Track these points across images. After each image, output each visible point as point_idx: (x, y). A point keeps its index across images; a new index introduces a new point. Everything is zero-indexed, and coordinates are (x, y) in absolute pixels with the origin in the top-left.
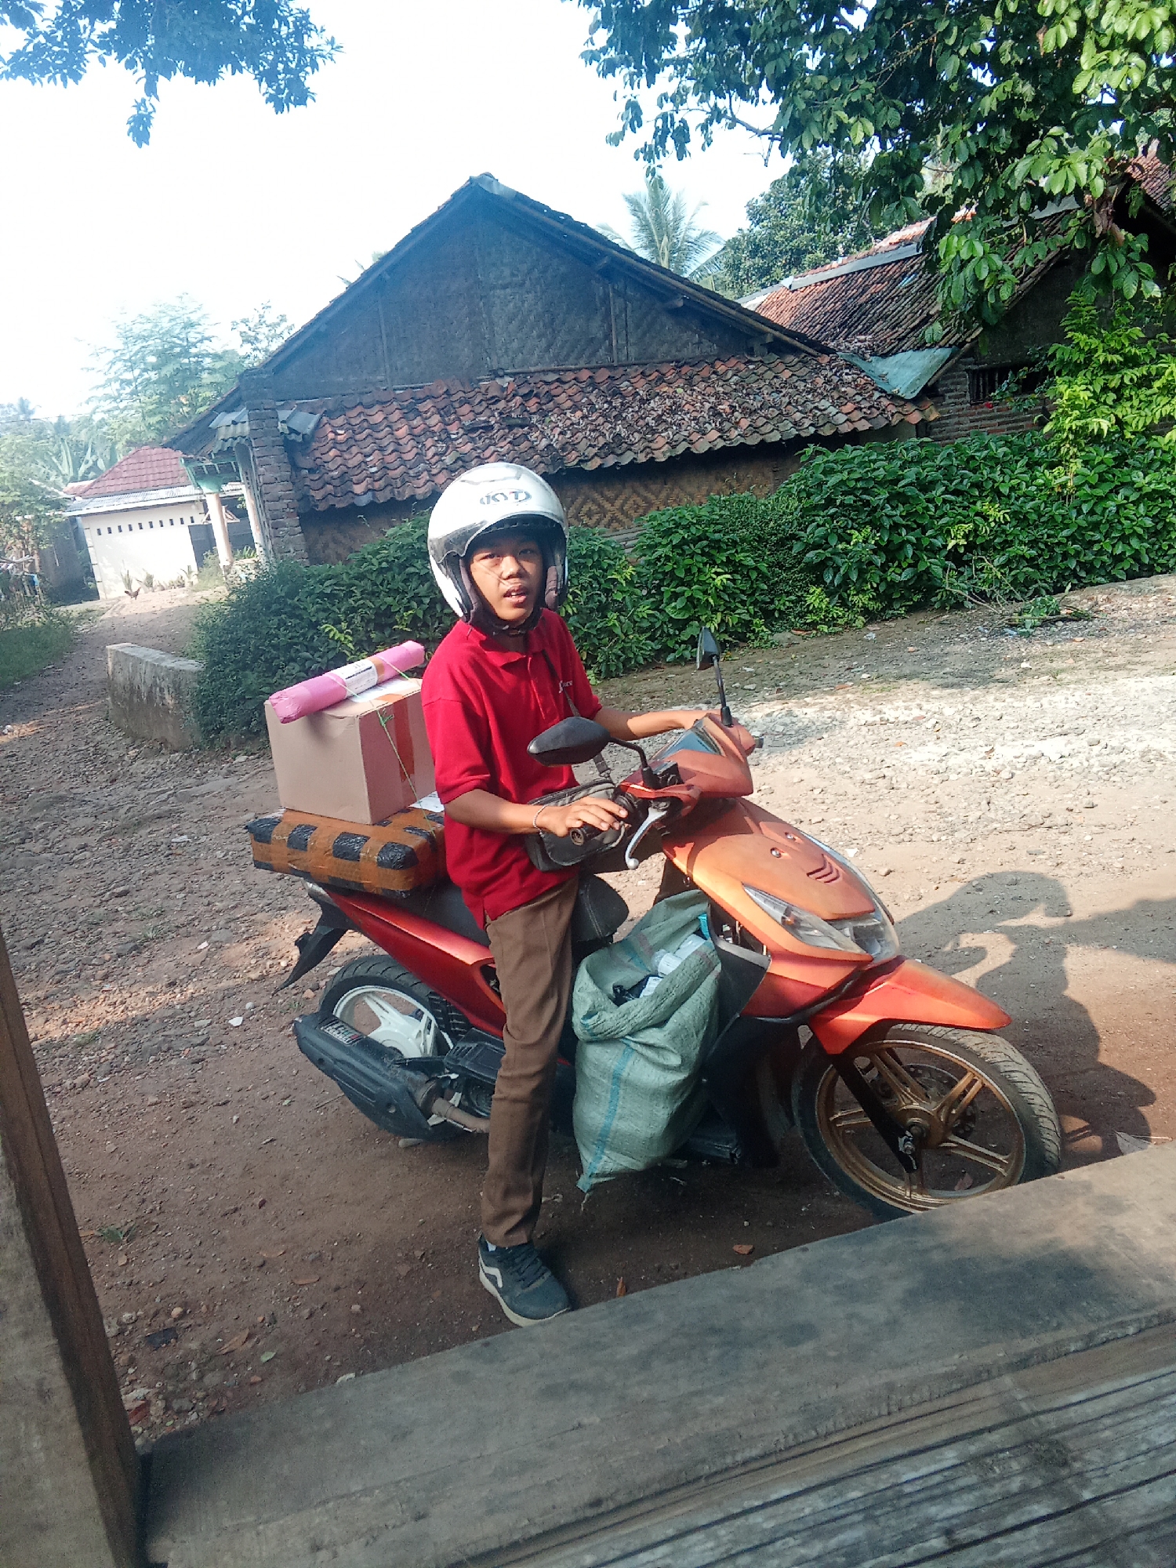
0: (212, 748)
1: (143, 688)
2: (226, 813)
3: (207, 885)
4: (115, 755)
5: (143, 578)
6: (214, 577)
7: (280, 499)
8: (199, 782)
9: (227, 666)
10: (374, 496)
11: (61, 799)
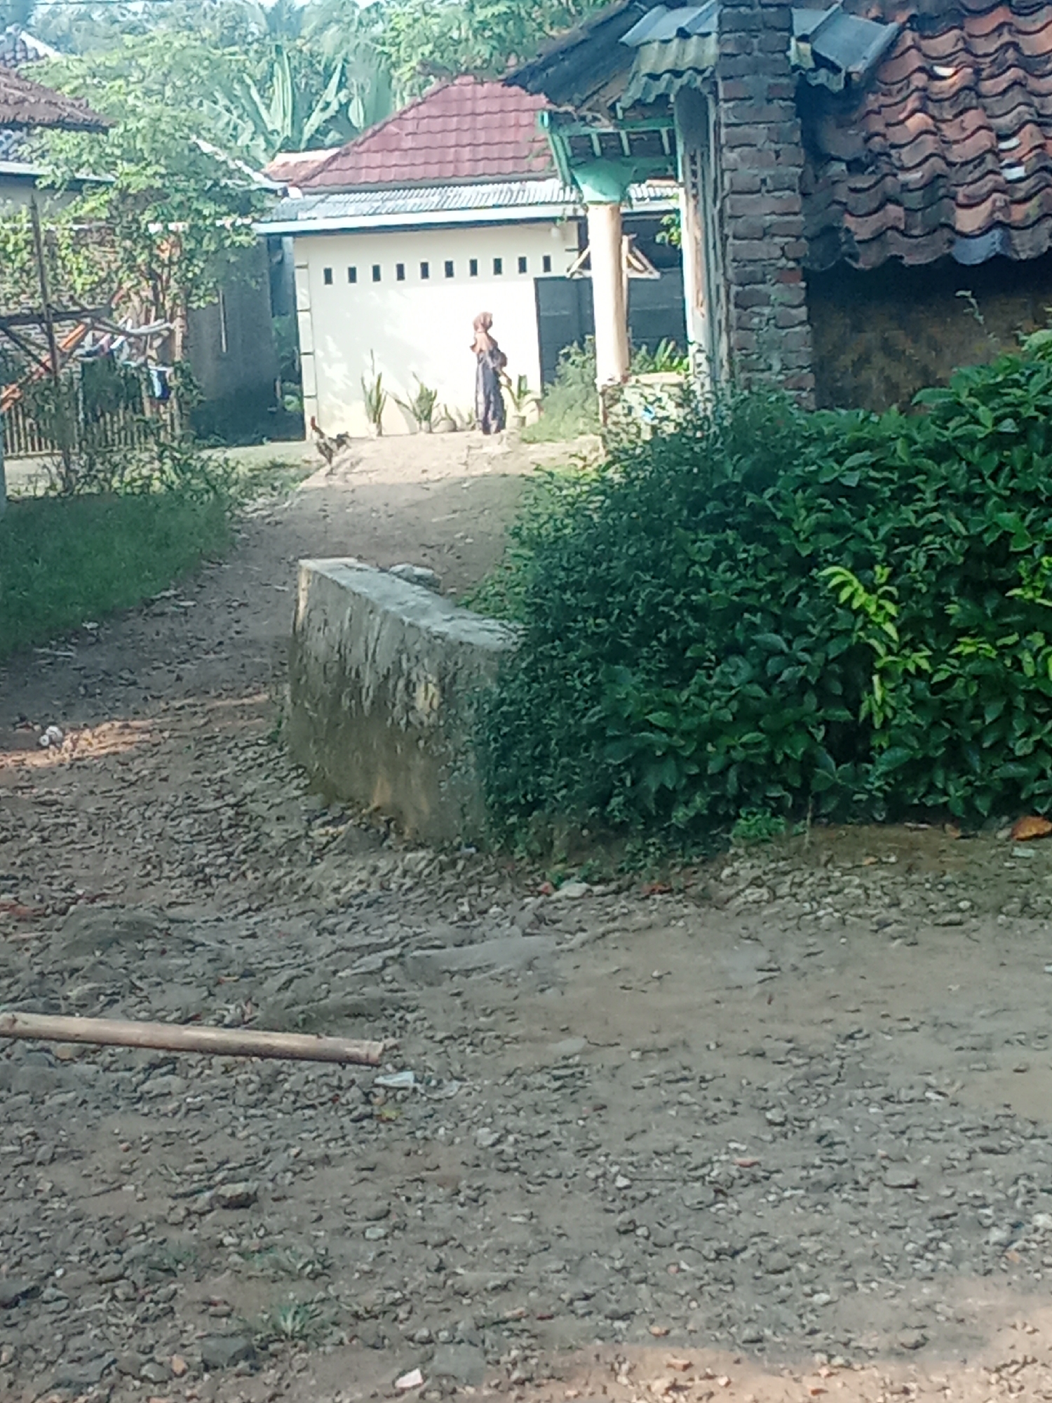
0: (507, 850)
1: (368, 679)
2: (516, 1030)
3: (444, 1214)
4: (277, 834)
5: (410, 395)
6: (577, 410)
7: (766, 233)
8: (463, 934)
9: (570, 647)
10: (1007, 241)
11: (139, 930)
